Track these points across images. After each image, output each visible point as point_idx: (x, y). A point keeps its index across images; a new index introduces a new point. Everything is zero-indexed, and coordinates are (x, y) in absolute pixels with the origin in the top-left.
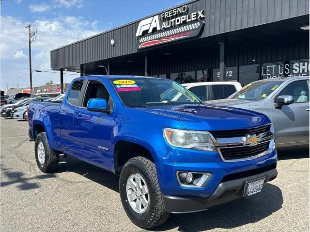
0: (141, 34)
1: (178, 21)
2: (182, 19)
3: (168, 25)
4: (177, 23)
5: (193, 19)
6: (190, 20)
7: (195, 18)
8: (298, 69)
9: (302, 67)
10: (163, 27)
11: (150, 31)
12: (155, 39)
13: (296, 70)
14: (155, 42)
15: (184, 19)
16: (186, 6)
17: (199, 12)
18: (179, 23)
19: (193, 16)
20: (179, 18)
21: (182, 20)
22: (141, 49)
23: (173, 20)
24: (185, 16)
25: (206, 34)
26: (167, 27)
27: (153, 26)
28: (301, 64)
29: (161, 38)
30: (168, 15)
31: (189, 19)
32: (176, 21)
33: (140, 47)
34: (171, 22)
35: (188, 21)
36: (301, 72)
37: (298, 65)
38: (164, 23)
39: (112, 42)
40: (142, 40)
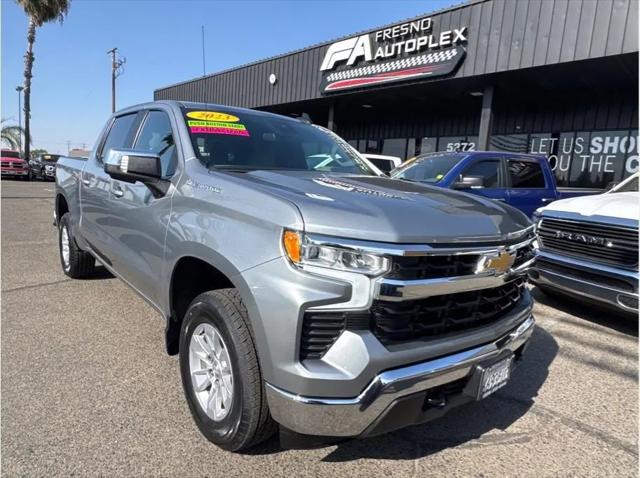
0: (331, 67)
1: (410, 45)
2: (418, 43)
3: (390, 51)
4: (407, 50)
5: (442, 43)
6: (436, 45)
7: (448, 42)
8: (600, 147)
9: (608, 144)
10: (377, 55)
11: (351, 62)
12: (359, 77)
14: (359, 82)
15: (424, 43)
16: (429, 19)
17: (456, 31)
18: (412, 49)
19: (442, 38)
20: (413, 41)
21: (420, 44)
22: (328, 93)
23: (399, 44)
24: (425, 38)
25: (467, 71)
26: (387, 55)
27: (358, 52)
28: (608, 139)
29: (372, 75)
30: (391, 35)
31: (433, 42)
32: (407, 46)
33: (327, 89)
34: (396, 48)
35: (431, 45)
37: (600, 139)
38: (380, 49)
39: (272, 79)
40: (332, 77)
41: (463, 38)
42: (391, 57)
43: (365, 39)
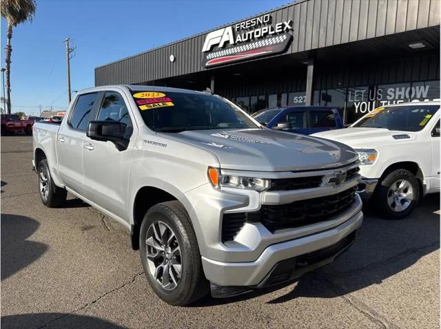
0: (208, 49)
1: (257, 33)
3: (245, 37)
5: (277, 31)
9: (398, 93)
13: (390, 96)
15: (266, 31)
16: (268, 15)
17: (285, 23)
18: (259, 36)
19: (277, 28)
20: (259, 30)
21: (263, 32)
22: (208, 67)
23: (251, 32)
24: (267, 28)
25: (294, 49)
26: (244, 40)
27: (225, 39)
28: (398, 89)
29: (234, 54)
31: (272, 31)
32: (255, 34)
33: (207, 64)
34: (249, 35)
35: (270, 33)
36: (397, 98)
37: (393, 90)
38: (239, 36)
39: (172, 58)
40: (209, 56)
41: (289, 28)
42: (246, 41)
43: (229, 29)
